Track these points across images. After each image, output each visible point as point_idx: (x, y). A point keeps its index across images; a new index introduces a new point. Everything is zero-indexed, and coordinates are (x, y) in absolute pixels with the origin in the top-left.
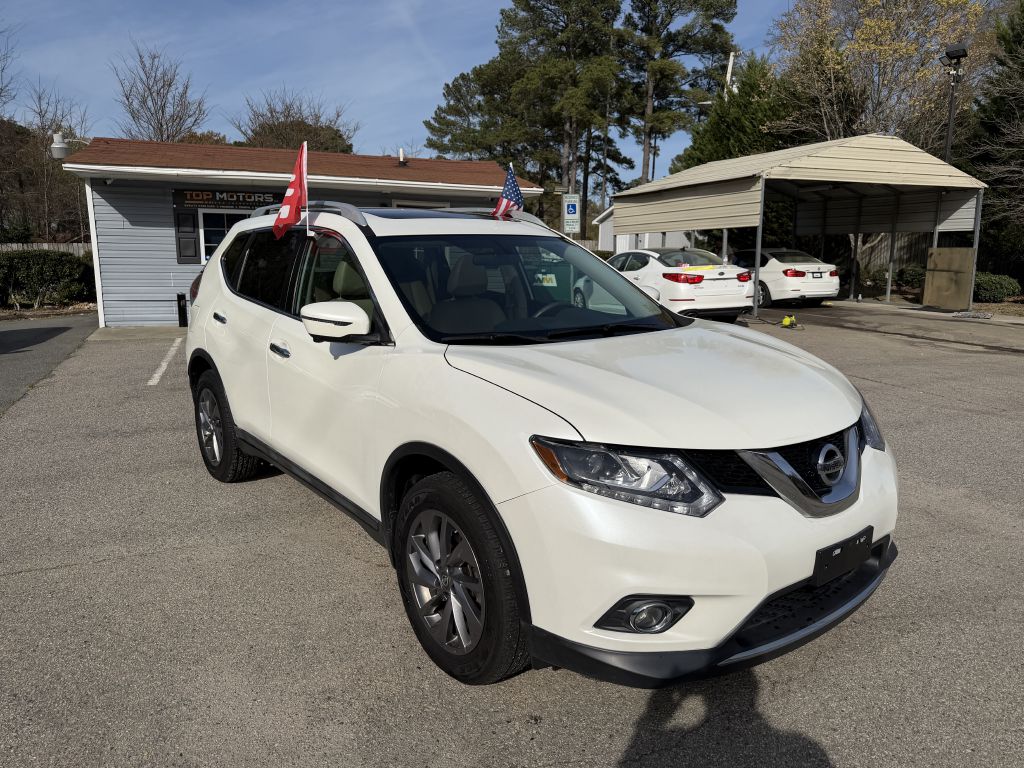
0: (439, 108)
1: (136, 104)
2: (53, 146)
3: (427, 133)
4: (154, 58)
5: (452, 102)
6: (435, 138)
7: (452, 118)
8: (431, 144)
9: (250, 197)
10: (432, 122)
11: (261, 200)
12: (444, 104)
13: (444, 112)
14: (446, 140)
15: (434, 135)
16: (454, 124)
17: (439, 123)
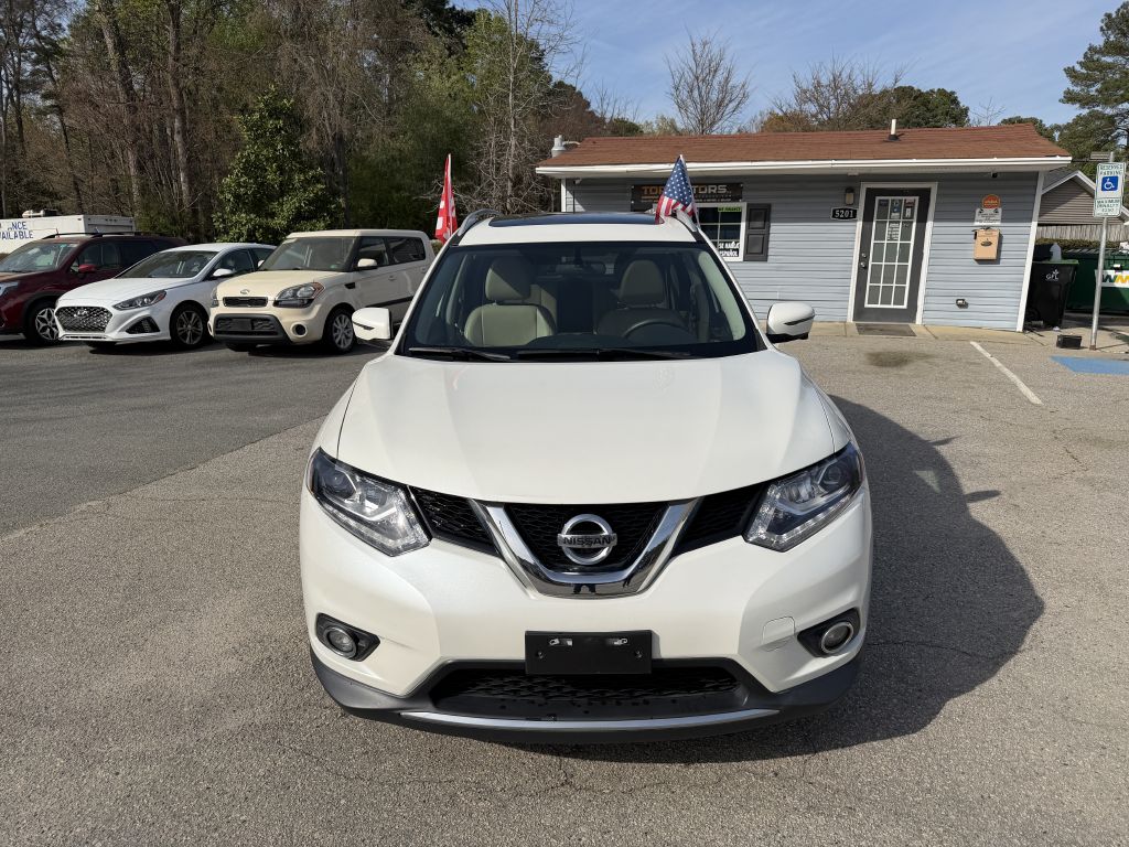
0: (1091, 49)
1: (684, 94)
2: (554, 149)
3: (1067, 84)
4: (705, 44)
5: (1112, 38)
6: (1077, 89)
7: (1108, 59)
8: (1070, 98)
9: (703, 189)
10: (1078, 68)
11: (714, 191)
12: (1099, 41)
13: (1100, 52)
14: (1093, 91)
15: (1077, 85)
16: (1110, 67)
17: (1087, 68)
